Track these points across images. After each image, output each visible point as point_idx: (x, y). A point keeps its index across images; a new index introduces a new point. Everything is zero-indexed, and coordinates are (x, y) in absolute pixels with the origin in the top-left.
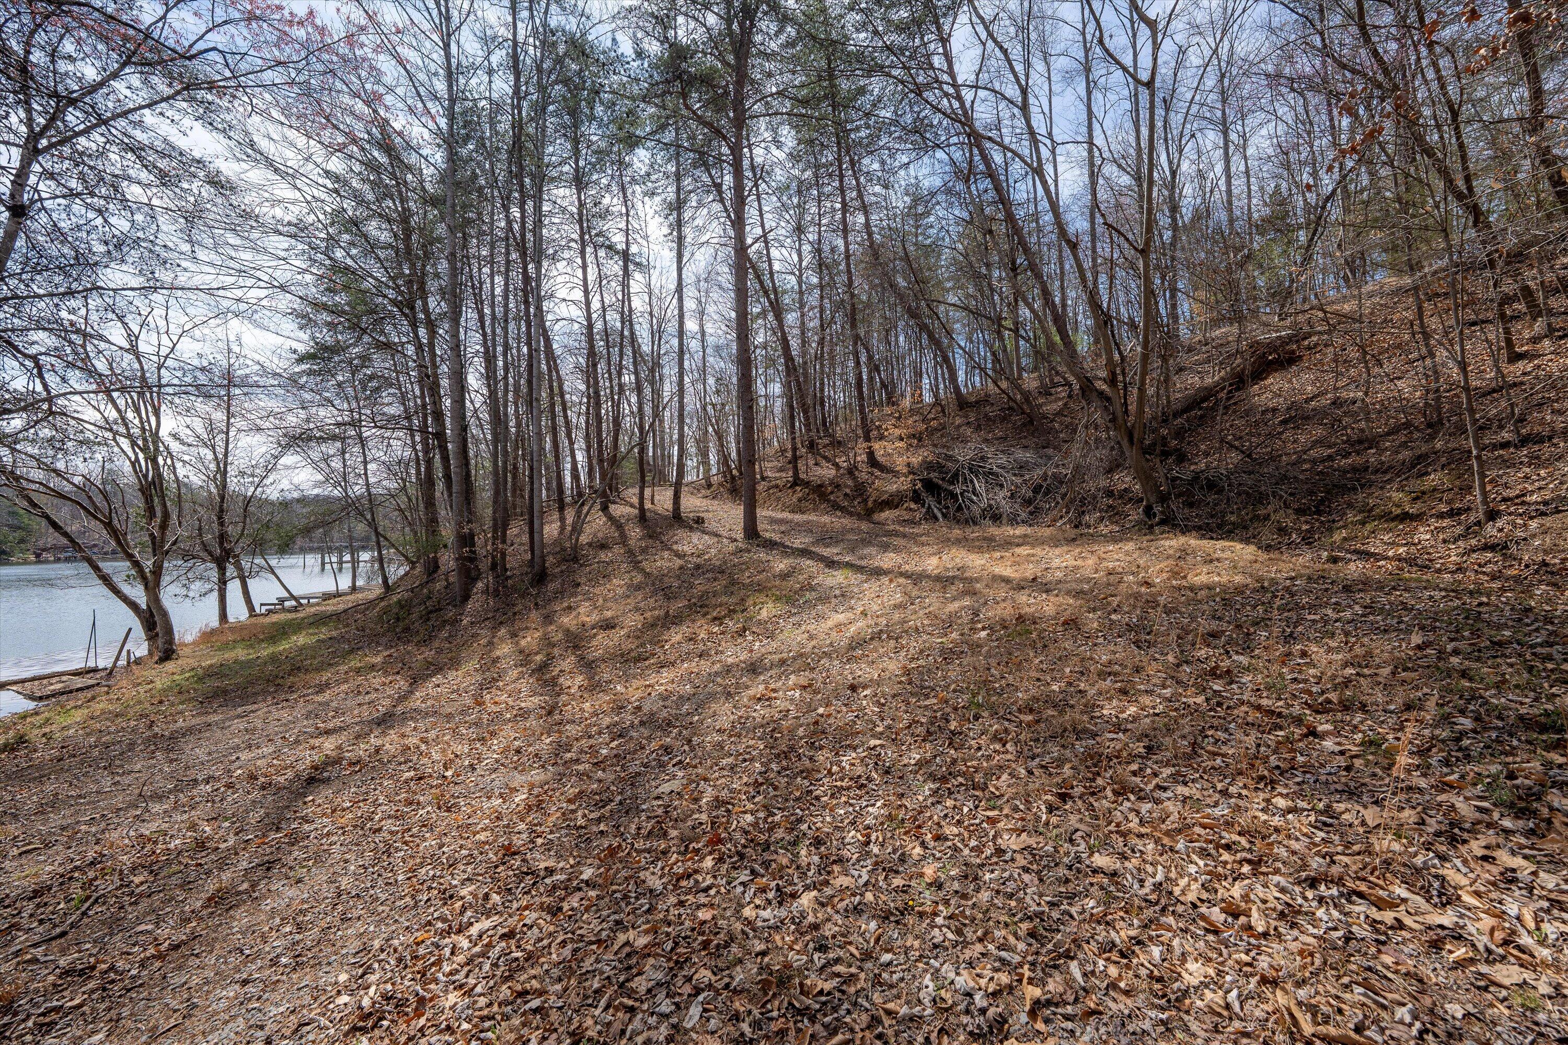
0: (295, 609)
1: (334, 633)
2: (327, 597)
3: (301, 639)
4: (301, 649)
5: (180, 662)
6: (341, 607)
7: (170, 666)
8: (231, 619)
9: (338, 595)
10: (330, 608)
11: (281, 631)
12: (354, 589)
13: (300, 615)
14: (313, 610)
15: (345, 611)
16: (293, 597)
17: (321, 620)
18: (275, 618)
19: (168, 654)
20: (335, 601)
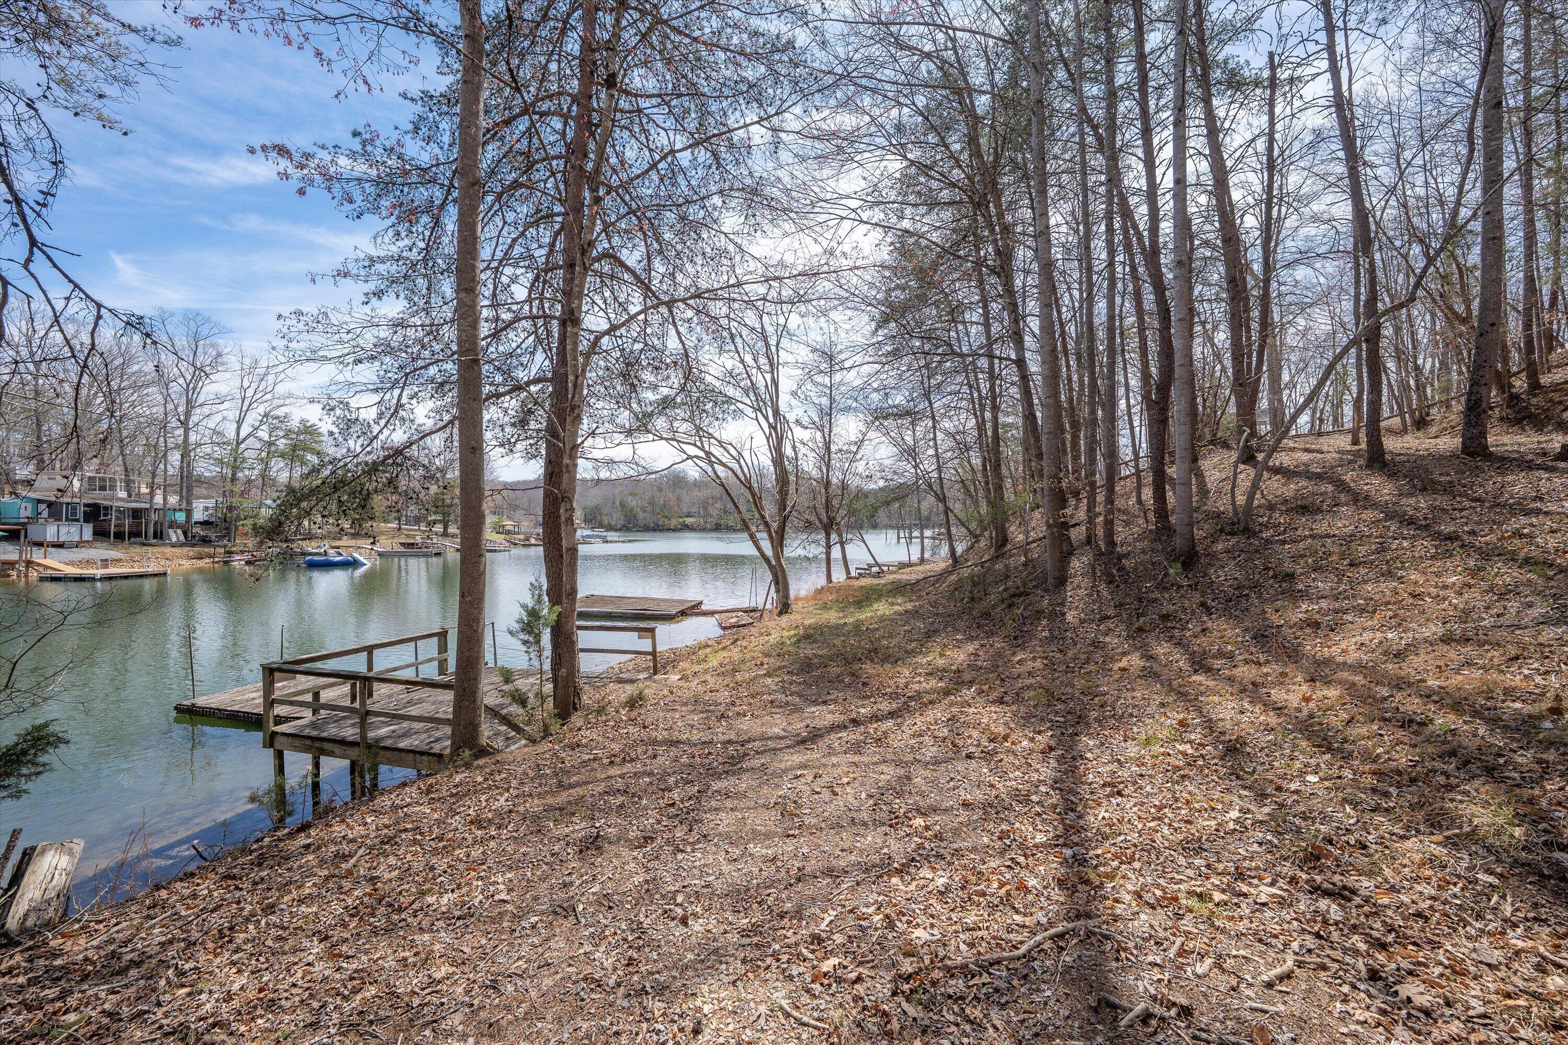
0: (878, 575)
1: (909, 606)
2: (902, 566)
3: (882, 608)
4: (882, 619)
5: (792, 617)
6: (914, 577)
7: (785, 618)
8: (834, 580)
9: (910, 565)
10: (904, 577)
11: (865, 598)
12: (922, 560)
13: (882, 581)
14: (891, 577)
15: (918, 581)
16: (877, 564)
17: (899, 589)
18: (864, 582)
19: (785, 607)
20: (907, 570)
